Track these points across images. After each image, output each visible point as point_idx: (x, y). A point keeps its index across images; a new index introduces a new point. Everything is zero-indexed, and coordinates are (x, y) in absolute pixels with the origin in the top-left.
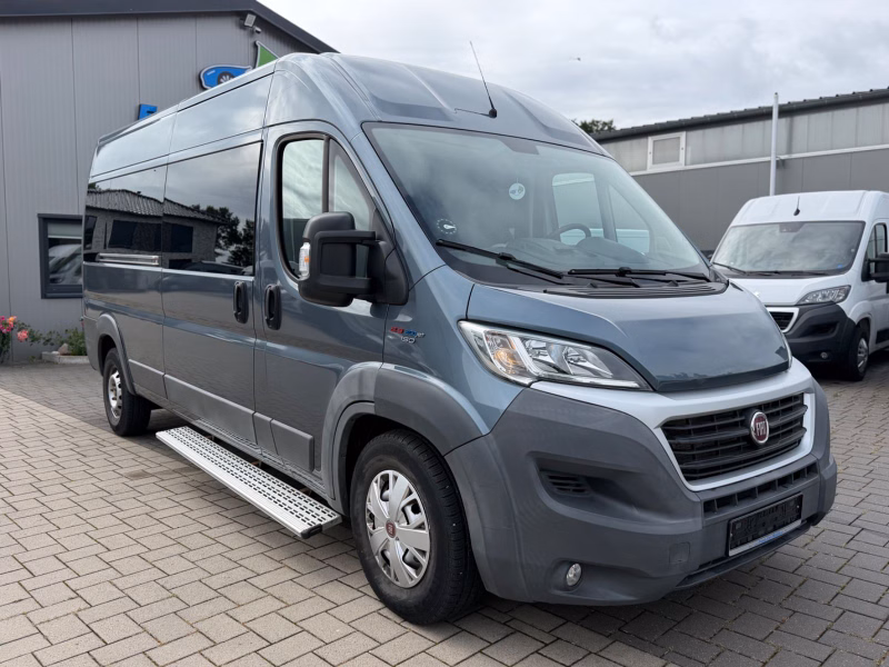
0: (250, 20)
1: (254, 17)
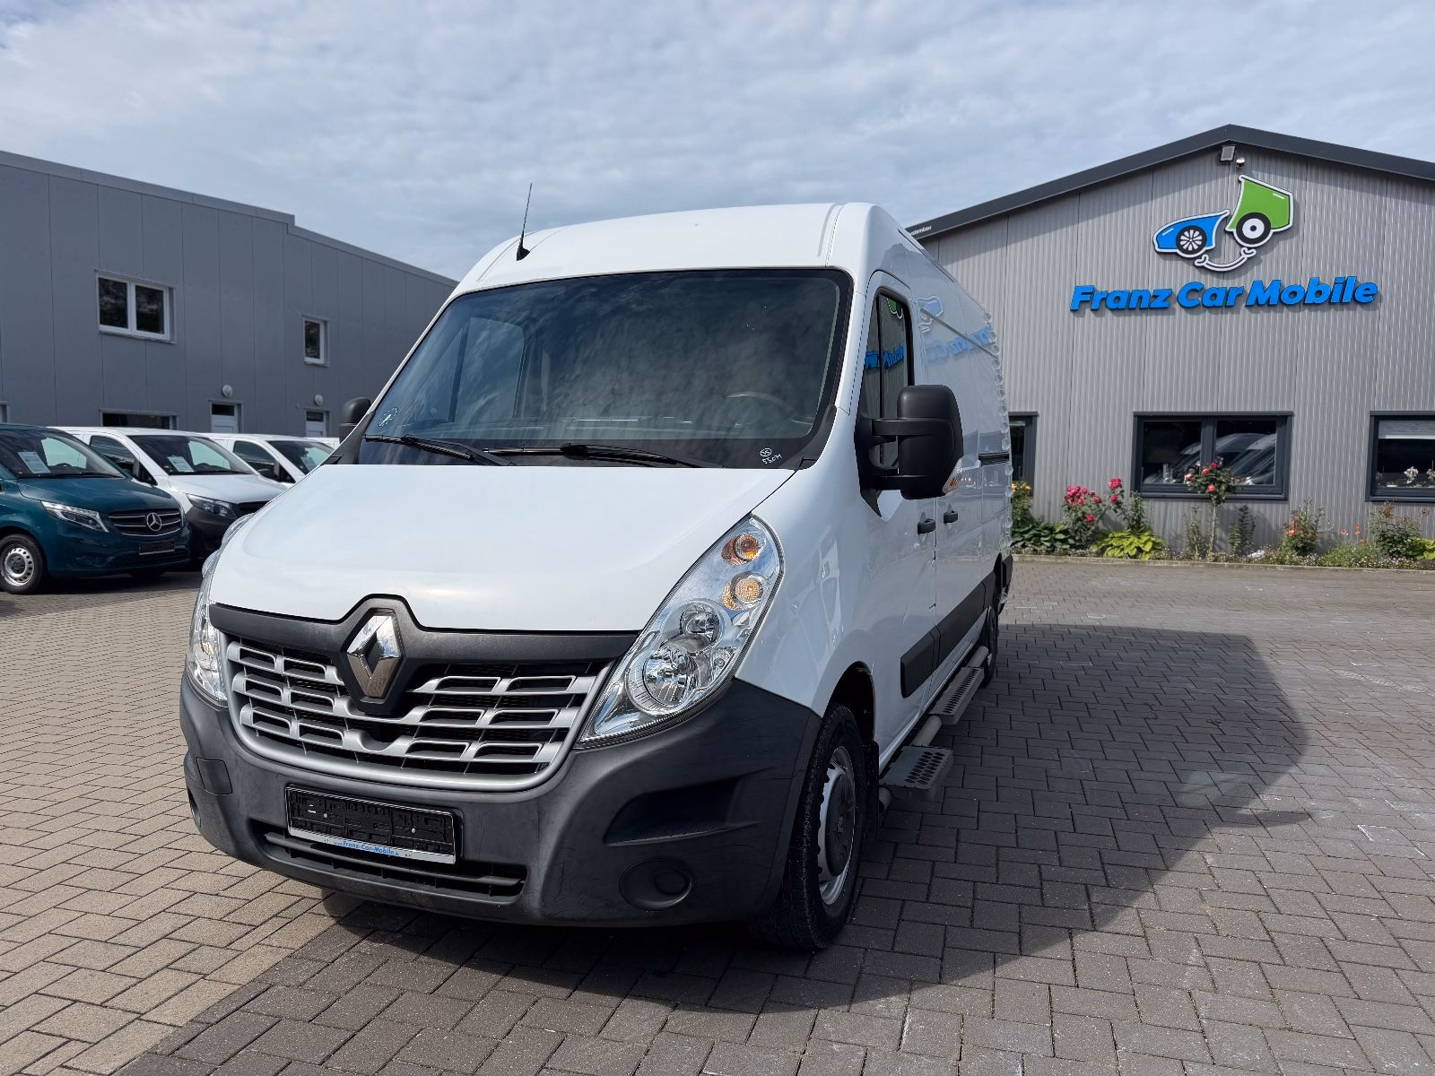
0: (1228, 153)
1: (1234, 148)
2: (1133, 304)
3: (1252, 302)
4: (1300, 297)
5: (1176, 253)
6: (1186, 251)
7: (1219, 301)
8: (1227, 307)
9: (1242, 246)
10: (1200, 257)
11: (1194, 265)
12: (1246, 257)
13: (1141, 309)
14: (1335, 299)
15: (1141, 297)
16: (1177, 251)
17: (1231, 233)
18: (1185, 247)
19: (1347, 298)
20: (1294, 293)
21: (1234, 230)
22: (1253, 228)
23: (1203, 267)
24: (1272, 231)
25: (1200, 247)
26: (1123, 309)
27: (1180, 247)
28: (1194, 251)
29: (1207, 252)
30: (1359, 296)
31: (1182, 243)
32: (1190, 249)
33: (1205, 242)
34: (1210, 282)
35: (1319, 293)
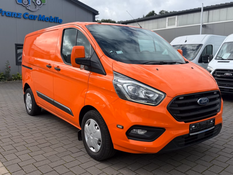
2: (13, 16)
3: (39, 19)
4: (49, 20)
5: (22, 5)
6: (24, 4)
7: (33, 18)
8: (34, 19)
9: (36, 6)
10: (28, 7)
11: (26, 8)
12: (38, 9)
13: (15, 17)
14: (55, 21)
15: (14, 14)
16: (22, 4)
17: (34, 2)
18: (24, 3)
19: (57, 21)
20: (48, 19)
21: (35, 2)
22: (39, 2)
23: (28, 9)
24: (42, 4)
25: (28, 4)
26: (10, 17)
27: (23, 3)
28: (26, 5)
29: (29, 6)
30: (59, 21)
31: (23, 2)
32: (25, 4)
33: (28, 3)
34: (30, 13)
35: (52, 20)
